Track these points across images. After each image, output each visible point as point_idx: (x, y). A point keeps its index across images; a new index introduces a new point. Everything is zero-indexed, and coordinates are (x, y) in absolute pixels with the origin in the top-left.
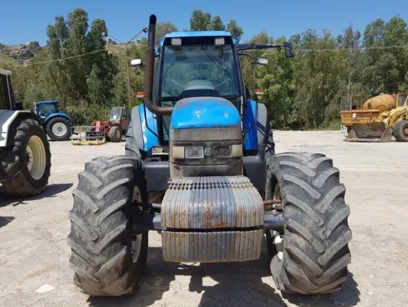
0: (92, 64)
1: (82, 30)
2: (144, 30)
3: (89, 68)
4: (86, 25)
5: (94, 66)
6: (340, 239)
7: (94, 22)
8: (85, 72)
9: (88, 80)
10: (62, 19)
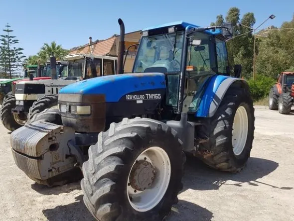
0: (240, 47)
1: (234, 23)
2: (270, 17)
3: (238, 51)
4: (238, 18)
5: (242, 48)
6: (101, 188)
7: (245, 15)
8: (234, 53)
9: (235, 59)
10: (221, 17)
